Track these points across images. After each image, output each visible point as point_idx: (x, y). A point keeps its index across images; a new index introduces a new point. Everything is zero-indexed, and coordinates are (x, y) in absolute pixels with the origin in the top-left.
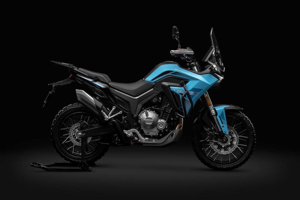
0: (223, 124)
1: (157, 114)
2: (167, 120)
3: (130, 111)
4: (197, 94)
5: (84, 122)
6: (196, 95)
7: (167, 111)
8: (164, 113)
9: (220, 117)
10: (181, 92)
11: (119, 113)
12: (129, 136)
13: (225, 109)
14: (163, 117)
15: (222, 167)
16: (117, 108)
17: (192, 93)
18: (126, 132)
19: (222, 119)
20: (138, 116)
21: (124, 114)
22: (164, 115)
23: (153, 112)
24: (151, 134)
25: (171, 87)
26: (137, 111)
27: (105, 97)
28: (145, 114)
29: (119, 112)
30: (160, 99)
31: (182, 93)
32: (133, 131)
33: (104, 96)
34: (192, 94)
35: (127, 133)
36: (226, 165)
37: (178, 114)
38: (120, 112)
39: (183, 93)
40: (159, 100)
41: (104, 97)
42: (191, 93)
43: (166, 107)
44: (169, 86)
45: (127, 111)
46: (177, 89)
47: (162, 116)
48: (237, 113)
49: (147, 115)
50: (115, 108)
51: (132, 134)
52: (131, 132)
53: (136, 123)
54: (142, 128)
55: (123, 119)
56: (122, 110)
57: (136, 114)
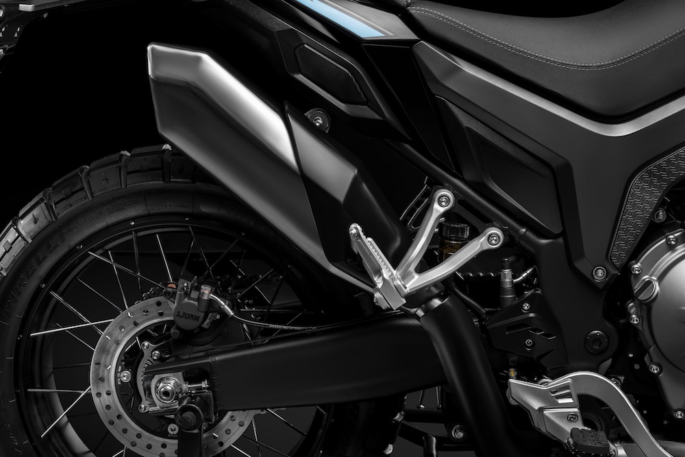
3: (562, 234)
5: (206, 291)
11: (484, 244)
16: (461, 200)
20: (626, 270)
21: (514, 251)
26: (621, 233)
27: (377, 117)
29: (475, 234)
33: (369, 102)
35: (536, 404)
38: (489, 239)
41: (365, 112)
45: (542, 233)
50: (448, 201)
51: (576, 410)
52: (570, 400)
53: (609, 326)
54: (654, 367)
55: (508, 286)
56: (505, 223)
57: (611, 260)
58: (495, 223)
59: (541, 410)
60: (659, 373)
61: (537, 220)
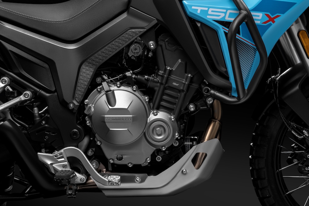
1: (144, 93)
2: (177, 112)
3: (56, 91)
6: (274, 25)
7: (175, 84)
8: (168, 92)
10: (223, 15)
11: (22, 98)
12: (55, 170)
17: (260, 18)
18: (45, 158)
20: (82, 103)
21: (39, 100)
23: (129, 89)
25: (186, 3)
26: (78, 88)
28: (105, 96)
29: (19, 94)
30: (152, 45)
31: (228, 19)
32: (69, 155)
34: (259, 23)
35: (49, 162)
37: (212, 92)
38: (24, 96)
39: (232, 19)
40: (149, 50)
43: (170, 71)
45: (47, 91)
47: (161, 100)
49: (111, 100)
50: (6, 81)
51: (66, 163)
52: (63, 159)
53: (79, 127)
54: (98, 142)
55: (37, 115)
56: (33, 89)
57: (75, 99)
58: (28, 89)
59: (52, 164)
60: (101, 145)
61: (44, 86)
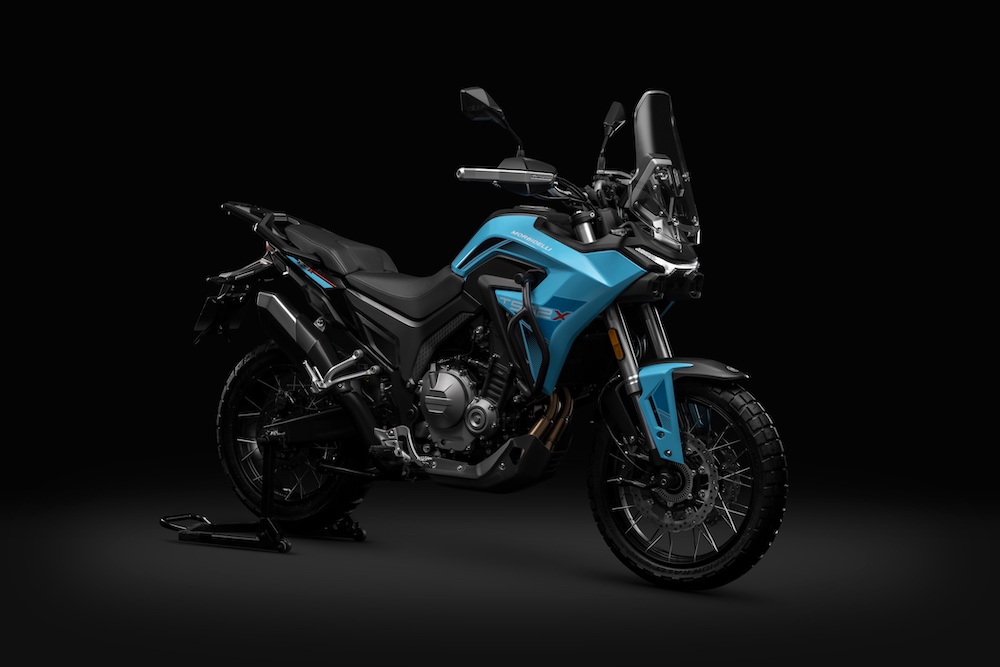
0: (660, 425)
1: (473, 379)
2: (499, 401)
3: (398, 368)
4: (567, 318)
6: (563, 322)
7: (500, 372)
8: (493, 379)
9: (650, 399)
11: (367, 372)
12: (385, 446)
13: (673, 375)
14: (490, 392)
15: (669, 576)
16: (365, 354)
18: (379, 434)
19: (657, 409)
22: (492, 385)
23: (457, 373)
24: (451, 445)
25: (498, 292)
26: (416, 368)
28: (429, 377)
32: (399, 434)
33: (330, 314)
34: (549, 318)
35: (382, 438)
36: (683, 570)
38: (372, 370)
42: (549, 314)
43: (495, 360)
44: (494, 288)
46: (512, 300)
47: (487, 387)
48: (719, 391)
49: (433, 381)
53: (415, 407)
55: (382, 390)
56: (380, 363)
58: (376, 363)
59: (384, 440)
